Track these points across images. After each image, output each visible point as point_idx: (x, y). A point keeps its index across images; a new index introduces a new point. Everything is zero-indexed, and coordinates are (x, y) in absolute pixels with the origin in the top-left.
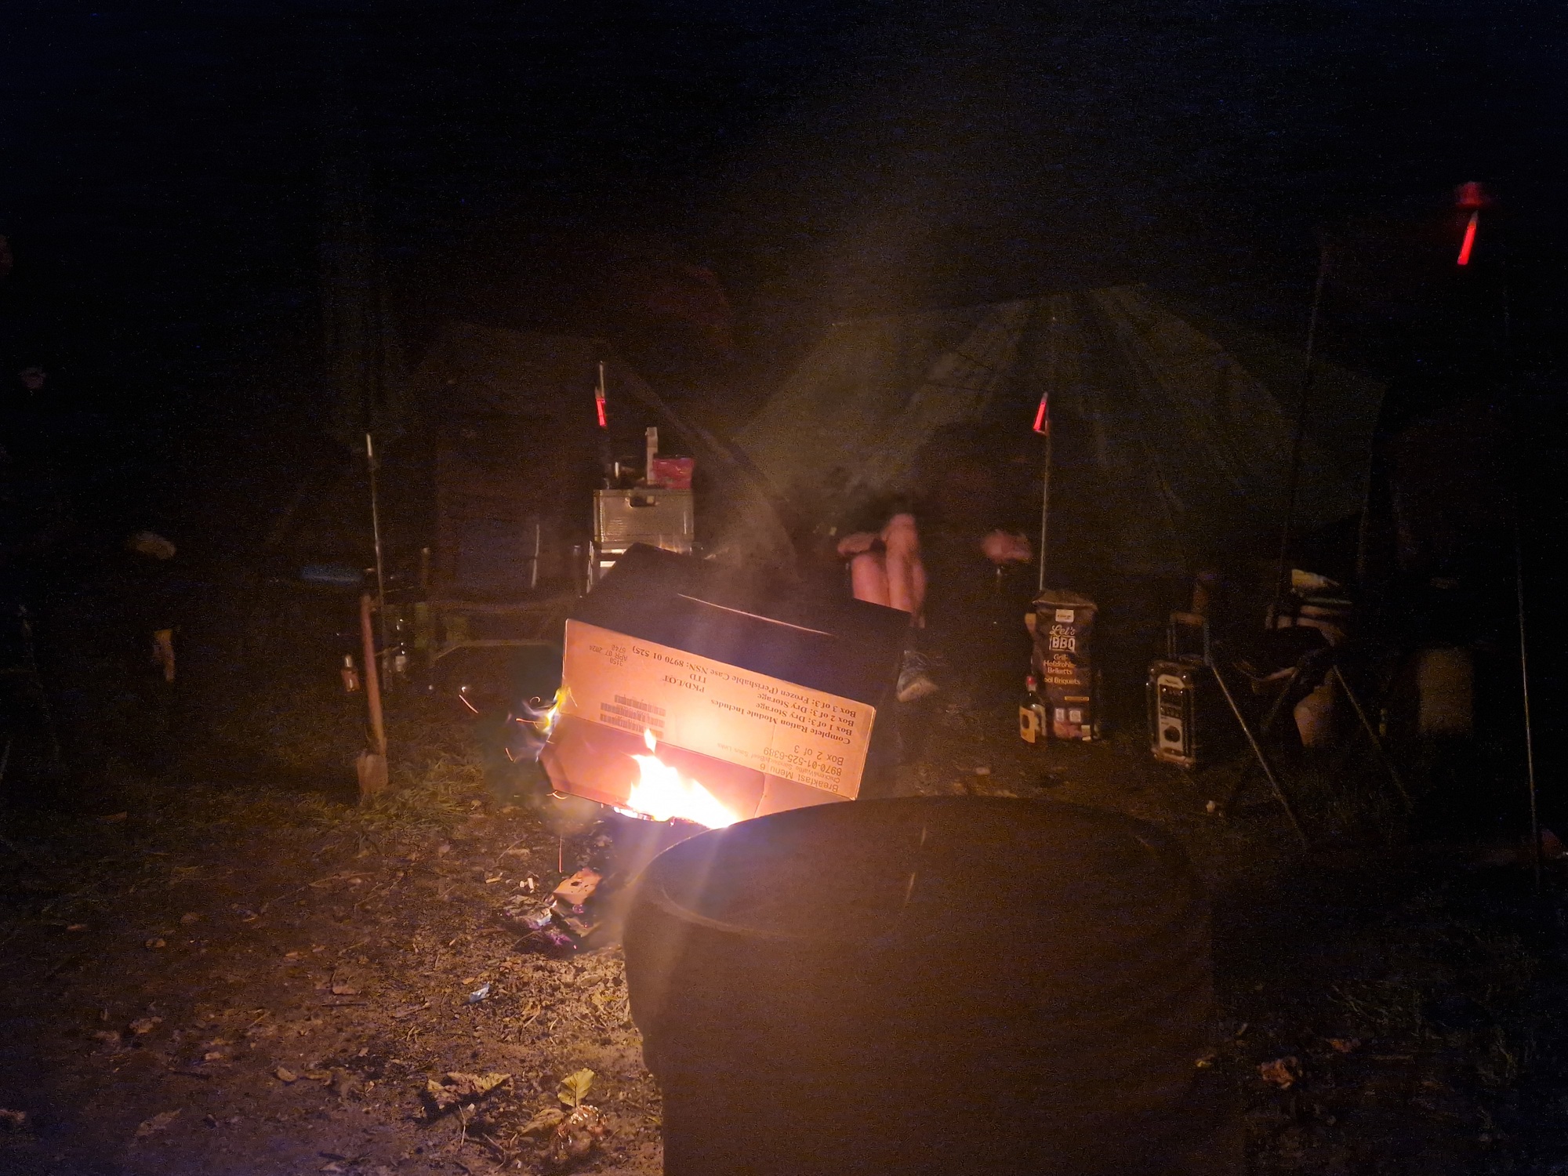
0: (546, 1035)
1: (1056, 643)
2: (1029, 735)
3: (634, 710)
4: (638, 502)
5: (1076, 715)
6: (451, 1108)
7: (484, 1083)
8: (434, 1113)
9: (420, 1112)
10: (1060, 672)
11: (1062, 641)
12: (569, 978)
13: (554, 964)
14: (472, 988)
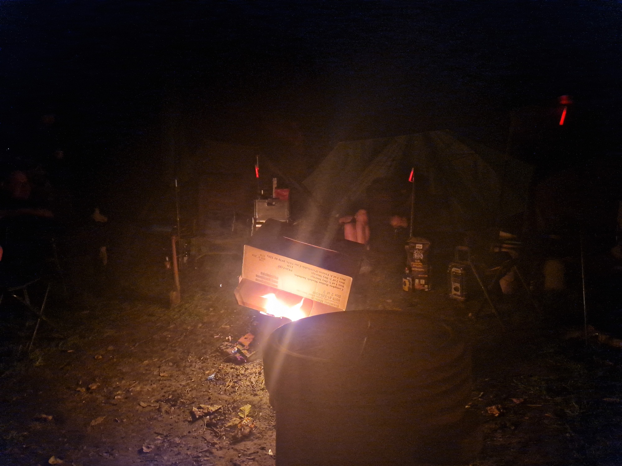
0: (235, 392)
1: (416, 256)
2: (406, 288)
3: (267, 277)
4: (269, 204)
5: (423, 282)
6: (201, 417)
7: (213, 409)
8: (195, 419)
9: (190, 419)
10: (417, 267)
11: (417, 255)
12: (243, 372)
13: (238, 367)
14: (208, 375)
